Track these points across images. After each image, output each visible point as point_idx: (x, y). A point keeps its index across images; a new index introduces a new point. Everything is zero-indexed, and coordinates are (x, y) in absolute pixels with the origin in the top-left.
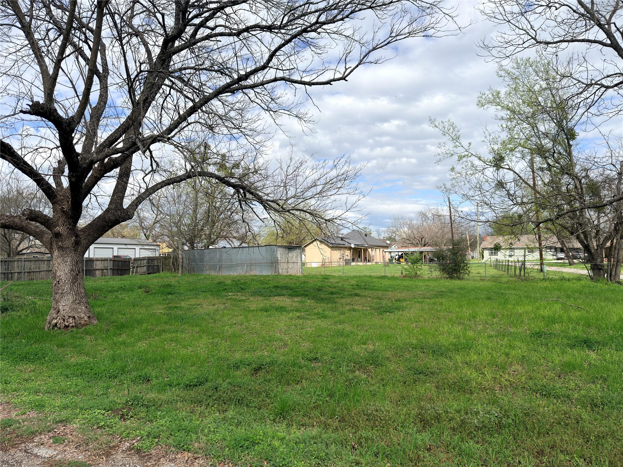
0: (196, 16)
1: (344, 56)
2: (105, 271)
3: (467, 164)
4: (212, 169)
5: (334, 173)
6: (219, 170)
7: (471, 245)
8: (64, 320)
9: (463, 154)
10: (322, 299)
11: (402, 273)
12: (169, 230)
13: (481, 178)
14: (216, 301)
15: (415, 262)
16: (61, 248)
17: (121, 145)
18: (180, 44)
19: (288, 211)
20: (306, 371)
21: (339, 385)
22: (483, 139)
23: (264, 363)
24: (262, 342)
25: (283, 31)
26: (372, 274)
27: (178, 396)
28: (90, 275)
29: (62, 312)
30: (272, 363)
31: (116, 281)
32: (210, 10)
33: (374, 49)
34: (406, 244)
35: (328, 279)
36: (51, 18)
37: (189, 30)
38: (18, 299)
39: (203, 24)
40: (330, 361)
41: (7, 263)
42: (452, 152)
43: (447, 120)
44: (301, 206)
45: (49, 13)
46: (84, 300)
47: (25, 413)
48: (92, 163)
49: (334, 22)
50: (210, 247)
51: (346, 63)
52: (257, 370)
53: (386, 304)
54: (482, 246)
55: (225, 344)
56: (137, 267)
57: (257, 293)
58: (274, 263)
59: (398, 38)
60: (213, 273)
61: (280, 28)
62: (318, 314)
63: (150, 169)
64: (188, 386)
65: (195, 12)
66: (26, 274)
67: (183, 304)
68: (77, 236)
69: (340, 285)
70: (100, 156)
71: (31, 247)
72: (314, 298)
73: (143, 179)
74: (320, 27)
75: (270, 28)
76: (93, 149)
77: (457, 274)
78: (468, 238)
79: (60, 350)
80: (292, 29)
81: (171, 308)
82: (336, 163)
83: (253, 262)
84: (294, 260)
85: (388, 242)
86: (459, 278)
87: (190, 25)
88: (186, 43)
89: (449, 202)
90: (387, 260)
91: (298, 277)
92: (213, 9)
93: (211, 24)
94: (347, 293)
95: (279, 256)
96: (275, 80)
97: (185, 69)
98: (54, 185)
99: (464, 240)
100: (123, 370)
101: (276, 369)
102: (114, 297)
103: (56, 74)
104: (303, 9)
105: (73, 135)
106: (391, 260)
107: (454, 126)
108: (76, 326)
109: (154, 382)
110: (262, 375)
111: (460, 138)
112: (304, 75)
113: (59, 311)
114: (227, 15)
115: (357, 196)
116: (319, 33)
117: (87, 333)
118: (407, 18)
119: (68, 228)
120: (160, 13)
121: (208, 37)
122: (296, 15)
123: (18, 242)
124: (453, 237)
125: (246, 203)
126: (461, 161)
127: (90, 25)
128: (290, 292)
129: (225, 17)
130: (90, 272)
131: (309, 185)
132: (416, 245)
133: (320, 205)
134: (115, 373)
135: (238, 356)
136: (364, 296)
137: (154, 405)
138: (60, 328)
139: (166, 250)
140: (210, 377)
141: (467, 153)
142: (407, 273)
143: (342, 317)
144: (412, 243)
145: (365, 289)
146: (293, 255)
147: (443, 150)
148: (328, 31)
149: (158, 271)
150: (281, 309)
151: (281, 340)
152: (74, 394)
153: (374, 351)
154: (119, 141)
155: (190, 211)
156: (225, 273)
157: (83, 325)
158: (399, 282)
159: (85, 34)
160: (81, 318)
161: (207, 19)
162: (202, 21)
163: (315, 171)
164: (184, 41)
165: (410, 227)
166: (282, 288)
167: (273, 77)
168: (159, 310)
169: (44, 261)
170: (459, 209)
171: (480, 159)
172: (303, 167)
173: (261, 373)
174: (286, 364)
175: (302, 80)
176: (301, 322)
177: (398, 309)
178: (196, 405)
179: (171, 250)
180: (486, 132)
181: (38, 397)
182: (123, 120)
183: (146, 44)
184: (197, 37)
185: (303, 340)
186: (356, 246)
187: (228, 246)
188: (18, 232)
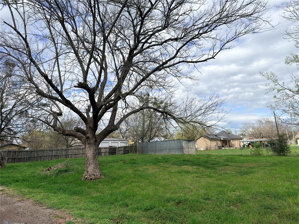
0: (143, 39)
1: (213, 47)
2: (106, 153)
3: (283, 94)
4: (150, 105)
5: (210, 103)
6: (153, 105)
7: (289, 137)
8: (90, 176)
9: (280, 89)
10: (208, 167)
11: (251, 153)
12: (132, 134)
13: (293, 101)
14: (155, 167)
15: (258, 147)
16: (89, 144)
17: (113, 98)
18: (136, 52)
19: (188, 123)
20: (204, 205)
21: (222, 213)
22: (292, 80)
23: (182, 200)
24: (179, 189)
25: (182, 40)
26: (235, 154)
27: (141, 214)
28: (100, 155)
29: (89, 172)
30: (186, 200)
31: (111, 158)
32: (149, 35)
33: (227, 42)
34: (251, 138)
35: (210, 156)
36: (84, 47)
37: (140, 45)
38: (72, 166)
39: (146, 42)
40: (216, 200)
41: (66, 151)
42: (274, 88)
43: (269, 72)
44: (194, 120)
45: (84, 45)
46: (98, 167)
47: (76, 219)
48: (102, 106)
49: (207, 33)
50: (151, 141)
51: (213, 51)
52: (179, 203)
53: (244, 170)
54: (296, 137)
55: (161, 189)
56: (119, 151)
57: (174, 164)
58: (181, 148)
59: (240, 35)
60: (153, 154)
61: (181, 38)
62: (207, 175)
63: (125, 107)
64: (146, 210)
65: (142, 38)
66: (74, 155)
67: (140, 169)
68: (96, 138)
69: (217, 160)
70: (105, 103)
71: (76, 143)
72: (204, 166)
73: (122, 111)
74: (200, 36)
75: (176, 40)
76: (102, 100)
77: (283, 153)
78: (287, 133)
79: (89, 190)
80: (187, 38)
81: (135, 171)
82: (211, 98)
83: (171, 148)
84: (192, 147)
85: (242, 136)
86: (284, 155)
87: (141, 43)
88: (139, 51)
89: (274, 114)
90: (242, 146)
91: (194, 155)
92: (150, 35)
93: (149, 41)
94: (222, 164)
95: (184, 145)
96: (179, 62)
97: (139, 62)
98: (86, 116)
99: (285, 134)
100: (116, 200)
101: (188, 203)
102: (110, 165)
103: (88, 70)
104: (191, 29)
105: (95, 95)
106: (244, 146)
107: (274, 74)
108: (95, 179)
109: (130, 207)
110: (181, 206)
111: (278, 80)
112: (193, 58)
113: (88, 172)
114: (156, 36)
115: (224, 114)
116: (199, 39)
117: (100, 182)
118: (244, 25)
119: (92, 135)
120: (127, 39)
121: (148, 47)
122: (188, 32)
123: (71, 141)
124: (278, 133)
125: (167, 120)
126: (279, 93)
127: (100, 48)
128: (191, 163)
129: (155, 37)
130: (99, 154)
131: (198, 109)
132: (258, 138)
133: (204, 119)
134: (112, 202)
135: (168, 195)
136: (231, 166)
137: (131, 218)
138: (88, 180)
139: (131, 143)
140: (156, 205)
141: (282, 88)
142: (254, 153)
143: (220, 177)
144: (255, 137)
145: (231, 162)
146: (191, 144)
147: (268, 87)
148: (204, 37)
149: (128, 153)
150: (187, 172)
151: (189, 188)
152: (95, 211)
153: (240, 196)
154: (112, 96)
155: (141, 125)
156: (158, 154)
157: (98, 179)
158: (250, 158)
159: (98, 52)
160: (97, 175)
161: (148, 39)
162: (146, 41)
163: (200, 102)
164: (138, 50)
165: (253, 128)
166: (186, 161)
167: (178, 61)
168: (130, 171)
169: (81, 149)
170: (281, 117)
171: (290, 90)
172: (194, 101)
173: (181, 205)
174: (193, 201)
175: (192, 61)
176: (198, 179)
177: (251, 173)
178: (150, 219)
179: (133, 143)
180: (293, 76)
181: (81, 212)
182: (114, 87)
183: (122, 53)
184: (144, 47)
185: (200, 188)
186: (224, 139)
187: (159, 140)
188: (71, 137)
